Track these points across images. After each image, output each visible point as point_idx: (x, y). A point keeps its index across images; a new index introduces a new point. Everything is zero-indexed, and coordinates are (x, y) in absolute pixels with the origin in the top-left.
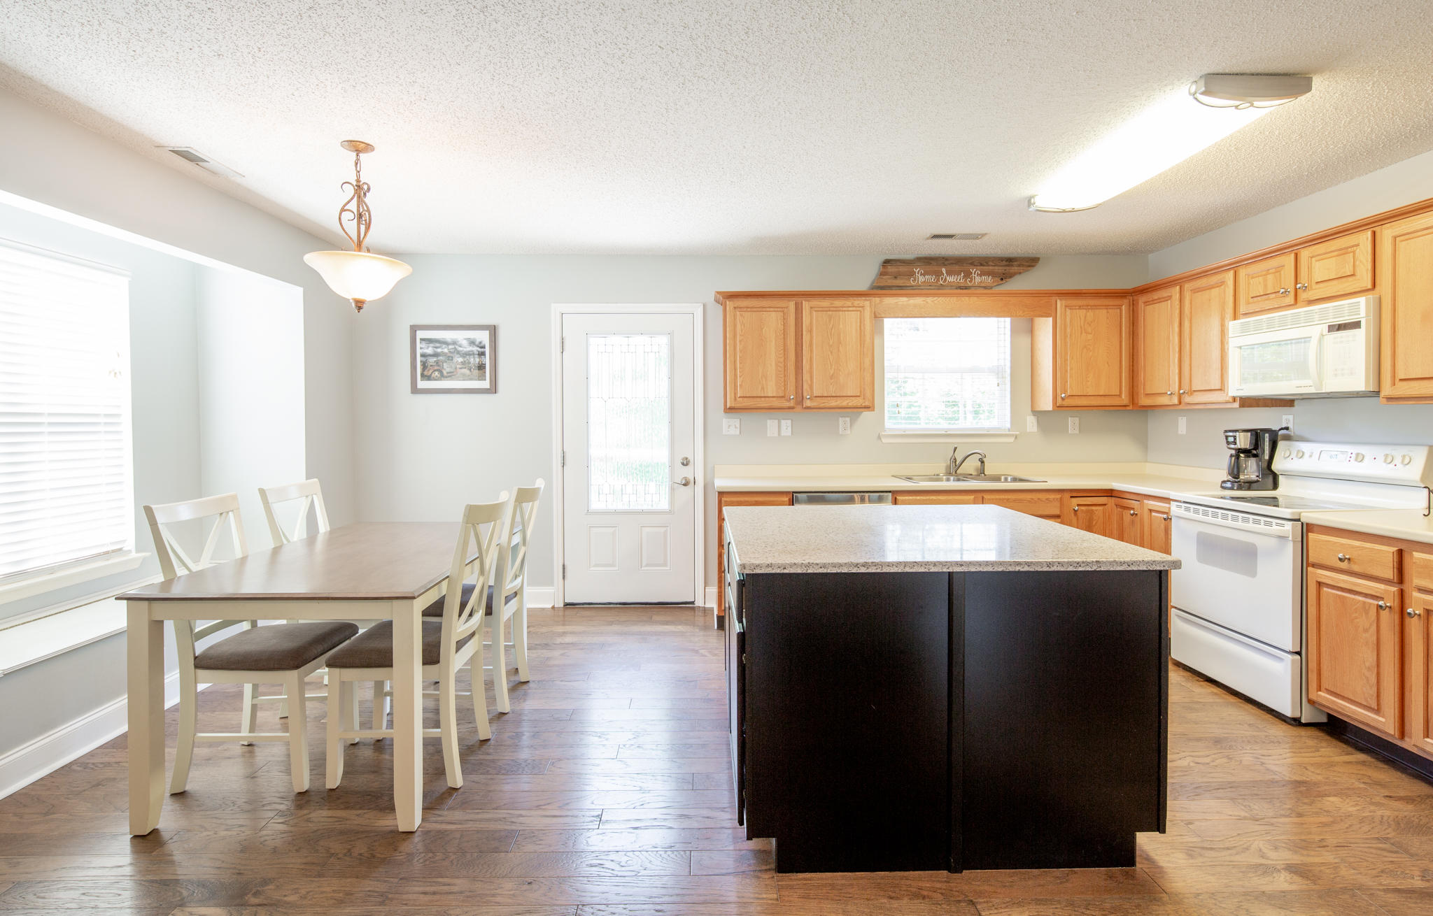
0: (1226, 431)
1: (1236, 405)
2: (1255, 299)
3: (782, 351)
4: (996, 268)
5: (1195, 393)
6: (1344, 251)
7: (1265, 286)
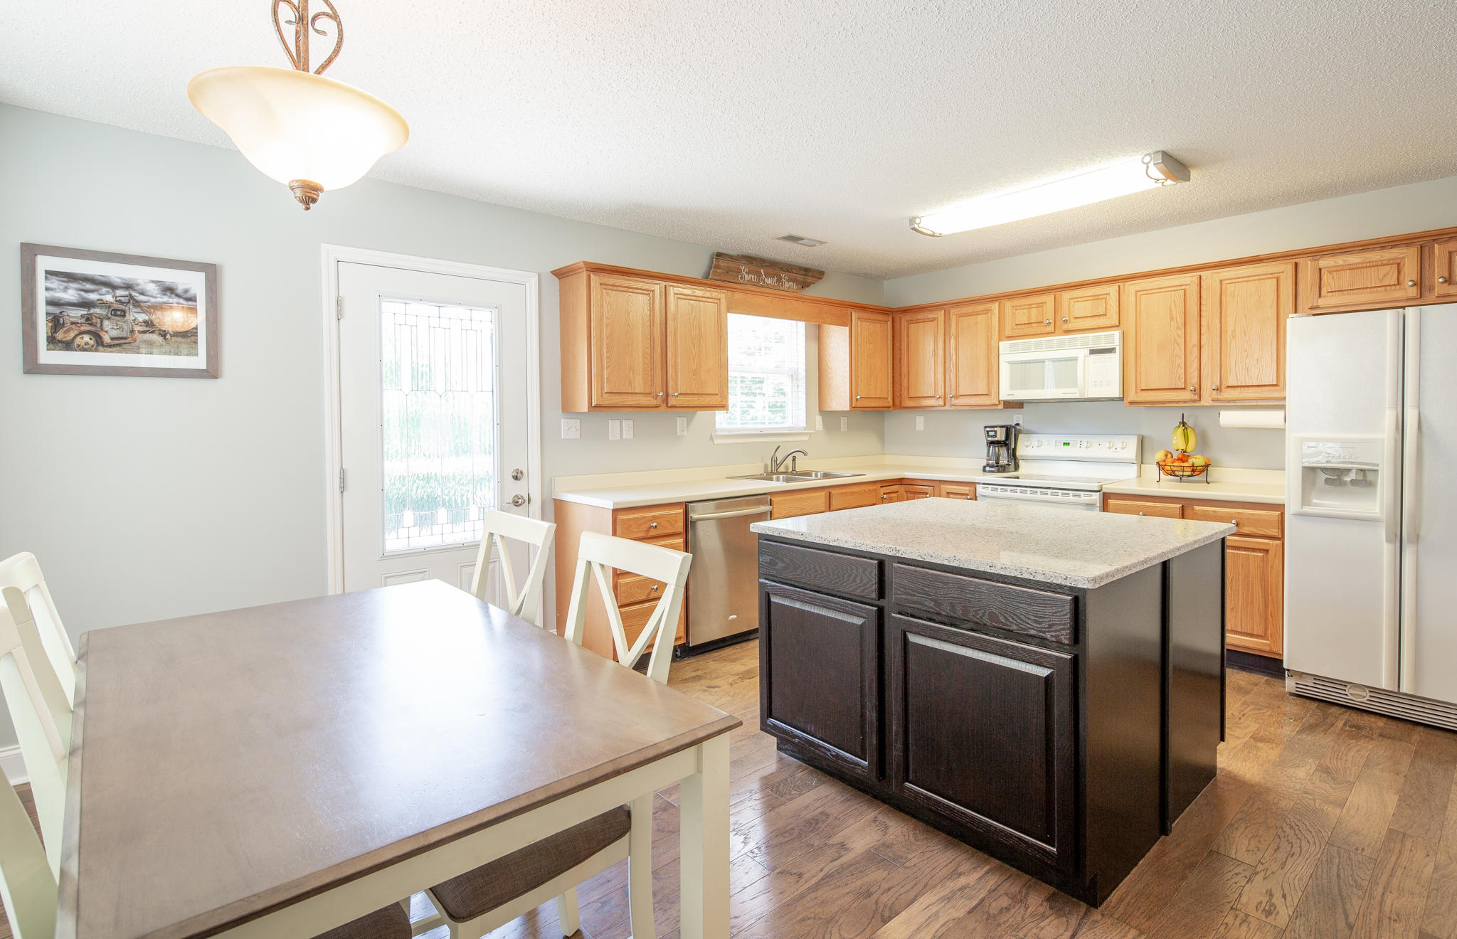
0: (986, 427)
1: (1001, 407)
2: (1019, 327)
3: (649, 341)
4: (799, 276)
5: (961, 397)
6: (1097, 298)
7: (1029, 317)
